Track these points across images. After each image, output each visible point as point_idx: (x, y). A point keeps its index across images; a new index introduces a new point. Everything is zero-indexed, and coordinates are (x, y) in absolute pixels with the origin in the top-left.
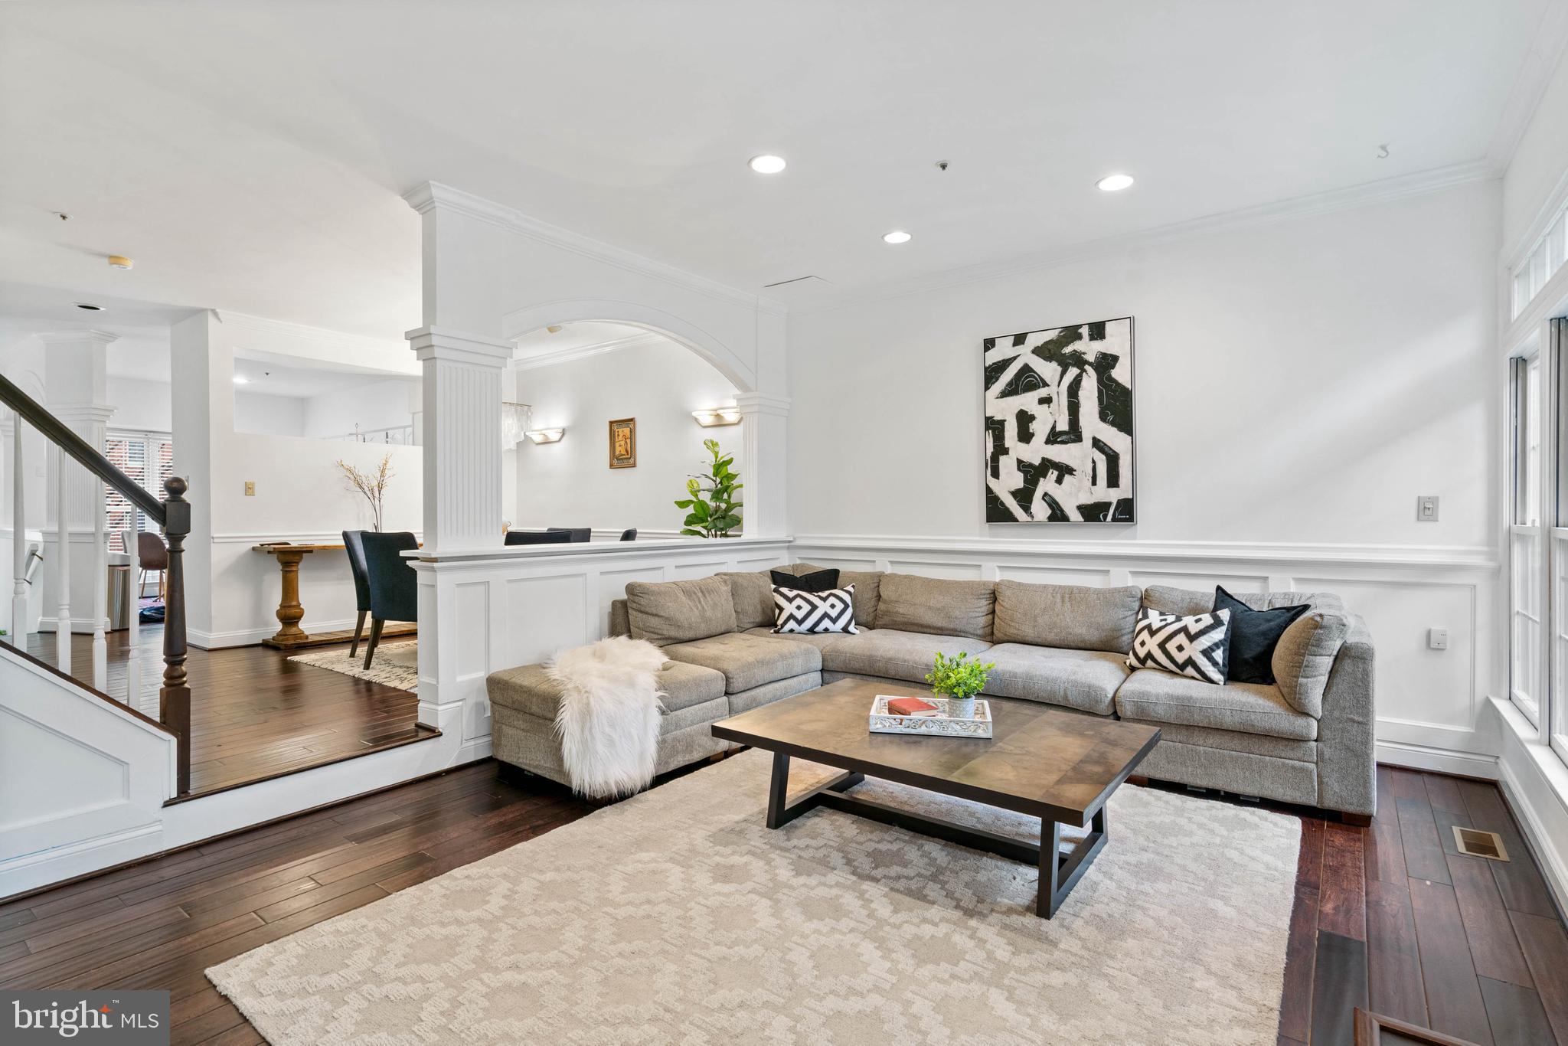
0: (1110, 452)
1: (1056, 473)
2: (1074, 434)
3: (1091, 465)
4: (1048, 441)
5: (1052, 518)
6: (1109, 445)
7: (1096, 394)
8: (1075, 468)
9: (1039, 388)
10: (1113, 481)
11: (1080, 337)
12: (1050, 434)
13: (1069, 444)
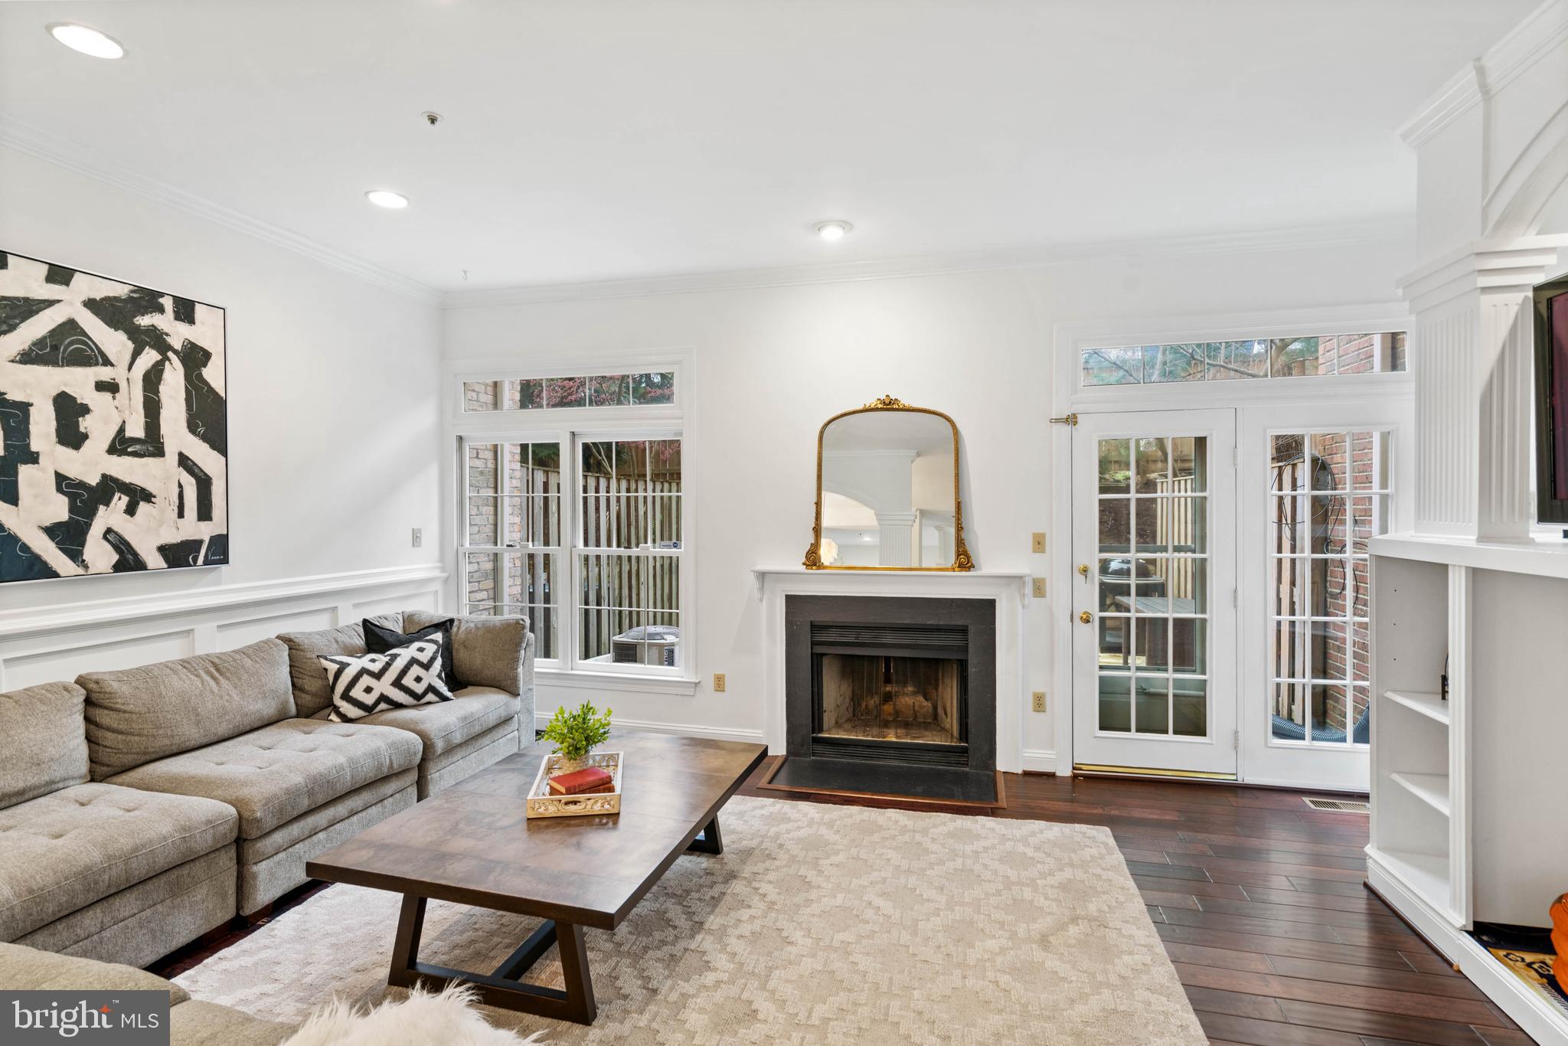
0: (201, 474)
1: (125, 499)
2: (152, 444)
3: (177, 490)
4: (112, 450)
5: (119, 567)
6: (200, 465)
7: (183, 395)
8: (154, 493)
9: (97, 364)
10: (205, 512)
11: (161, 310)
12: (114, 439)
13: (146, 459)
